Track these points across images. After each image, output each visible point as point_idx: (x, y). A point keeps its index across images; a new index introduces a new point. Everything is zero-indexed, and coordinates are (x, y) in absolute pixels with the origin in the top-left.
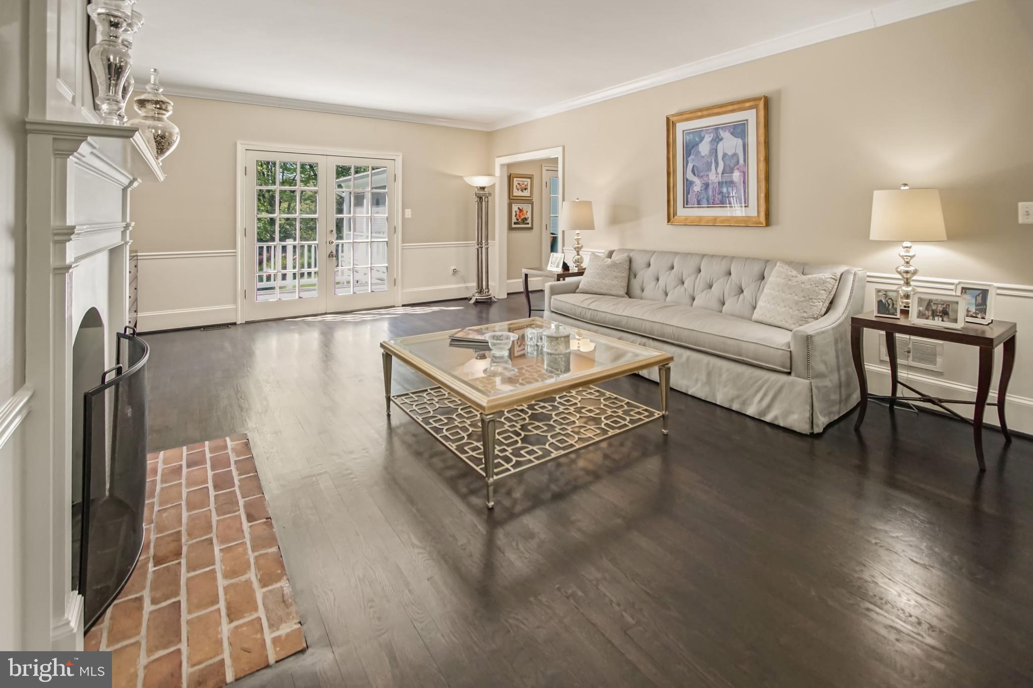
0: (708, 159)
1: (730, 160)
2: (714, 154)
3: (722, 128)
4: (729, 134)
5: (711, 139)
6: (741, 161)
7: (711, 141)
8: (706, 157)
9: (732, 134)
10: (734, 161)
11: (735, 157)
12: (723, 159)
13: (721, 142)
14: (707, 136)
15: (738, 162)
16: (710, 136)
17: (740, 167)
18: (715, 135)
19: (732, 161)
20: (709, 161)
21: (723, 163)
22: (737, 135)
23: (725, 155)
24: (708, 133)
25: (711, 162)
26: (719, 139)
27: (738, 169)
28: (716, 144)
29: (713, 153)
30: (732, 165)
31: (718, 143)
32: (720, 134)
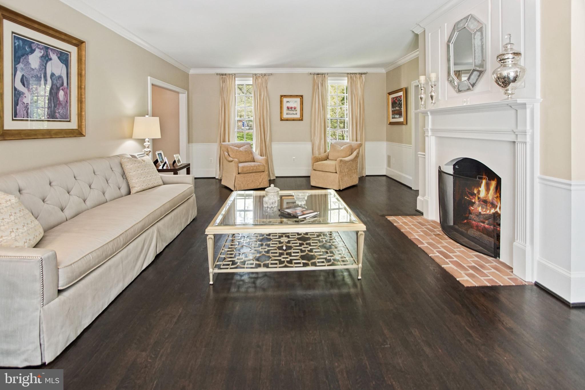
0: (37, 73)
1: (57, 81)
2: (43, 71)
3: (52, 50)
4: (57, 57)
5: (41, 54)
6: (65, 84)
7: (42, 57)
8: (36, 70)
9: (59, 58)
10: (60, 82)
11: (60, 79)
12: (51, 78)
13: (50, 62)
14: (37, 50)
15: (62, 84)
16: (41, 52)
17: (64, 89)
18: (45, 54)
19: (58, 81)
20: (39, 75)
21: (51, 81)
22: (63, 61)
23: (52, 75)
24: (39, 48)
25: (41, 77)
26: (49, 58)
27: (62, 89)
28: (45, 62)
29: (42, 69)
30: (58, 85)
31: (47, 62)
32: (49, 53)
